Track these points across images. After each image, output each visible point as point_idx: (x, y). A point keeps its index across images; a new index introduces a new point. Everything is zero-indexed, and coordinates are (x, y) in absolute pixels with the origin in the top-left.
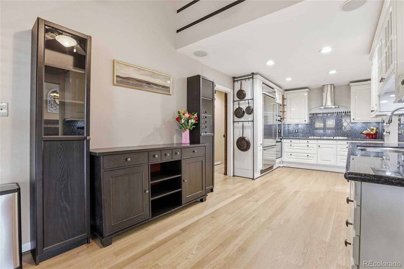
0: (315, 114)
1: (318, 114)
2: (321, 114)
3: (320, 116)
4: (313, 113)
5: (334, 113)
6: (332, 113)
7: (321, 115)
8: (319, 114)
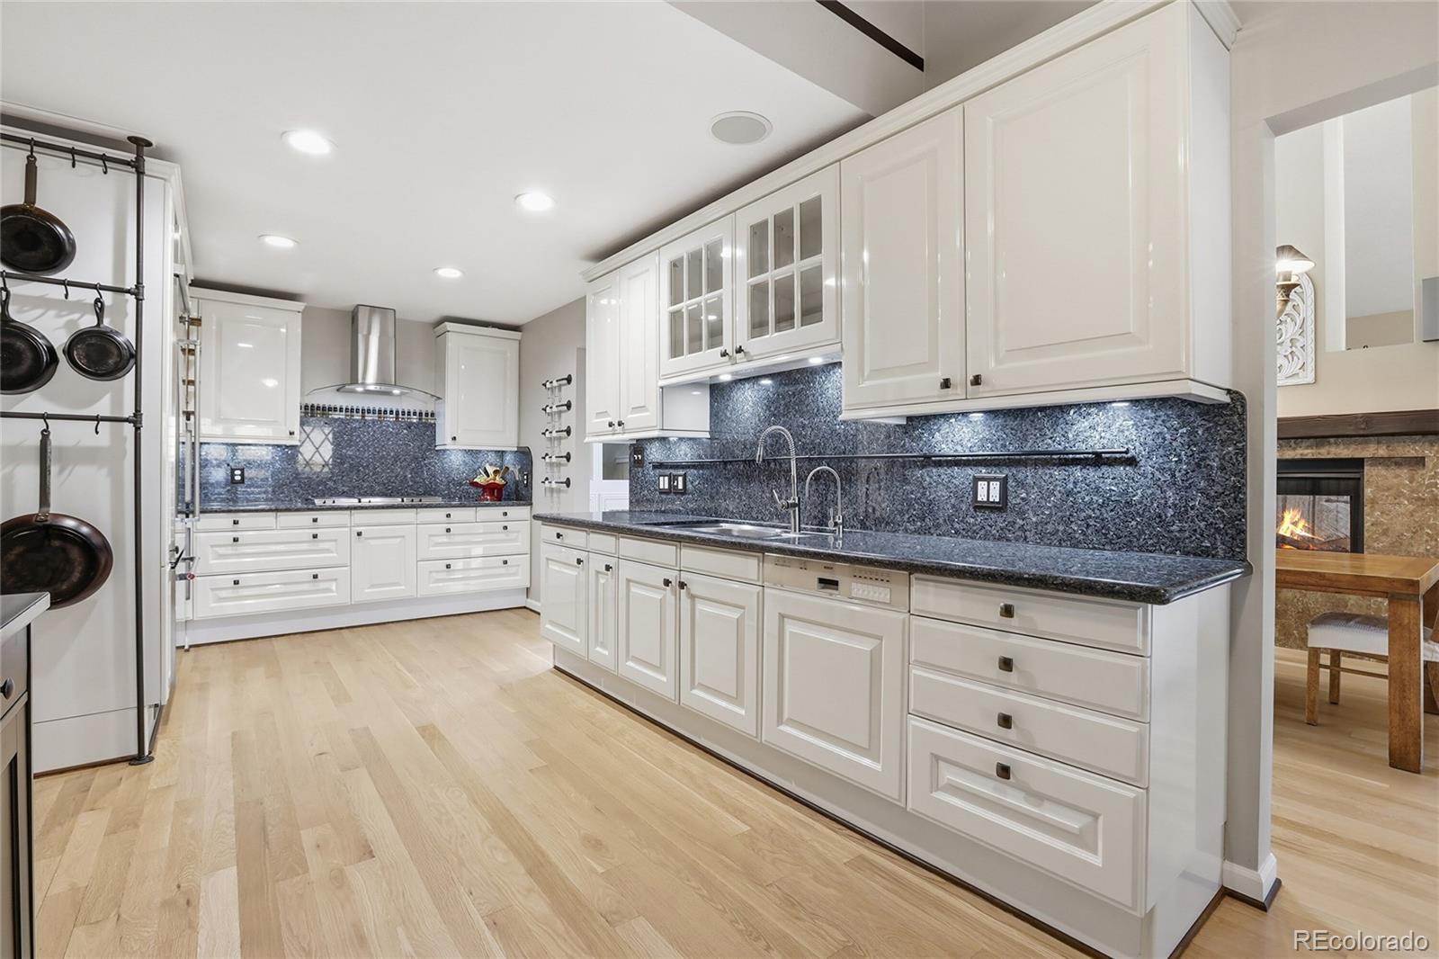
0: (318, 408)
1: (330, 409)
2: (341, 410)
3: (337, 420)
4: (312, 406)
5: (385, 412)
6: (380, 411)
7: (342, 415)
8: (335, 409)
